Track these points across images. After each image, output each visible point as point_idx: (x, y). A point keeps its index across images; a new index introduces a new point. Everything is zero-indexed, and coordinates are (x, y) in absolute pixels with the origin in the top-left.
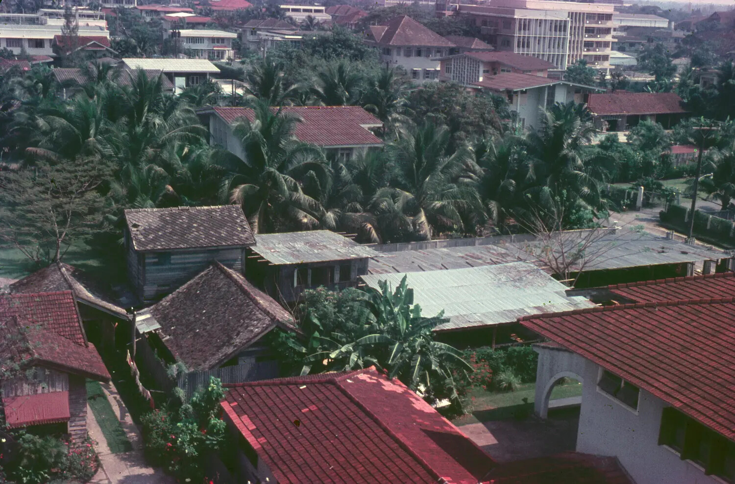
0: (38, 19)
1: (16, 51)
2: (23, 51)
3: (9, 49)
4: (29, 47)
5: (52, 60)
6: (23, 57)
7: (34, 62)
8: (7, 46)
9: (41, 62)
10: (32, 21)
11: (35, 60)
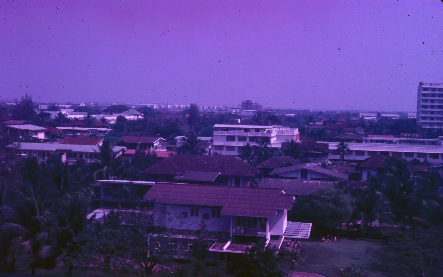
0: (437, 142)
1: (422, 160)
2: (426, 160)
3: (418, 159)
4: (430, 158)
5: (442, 166)
6: (426, 163)
7: (431, 167)
8: (417, 157)
9: (436, 167)
10: (434, 143)
11: (432, 165)
